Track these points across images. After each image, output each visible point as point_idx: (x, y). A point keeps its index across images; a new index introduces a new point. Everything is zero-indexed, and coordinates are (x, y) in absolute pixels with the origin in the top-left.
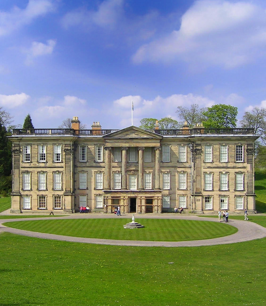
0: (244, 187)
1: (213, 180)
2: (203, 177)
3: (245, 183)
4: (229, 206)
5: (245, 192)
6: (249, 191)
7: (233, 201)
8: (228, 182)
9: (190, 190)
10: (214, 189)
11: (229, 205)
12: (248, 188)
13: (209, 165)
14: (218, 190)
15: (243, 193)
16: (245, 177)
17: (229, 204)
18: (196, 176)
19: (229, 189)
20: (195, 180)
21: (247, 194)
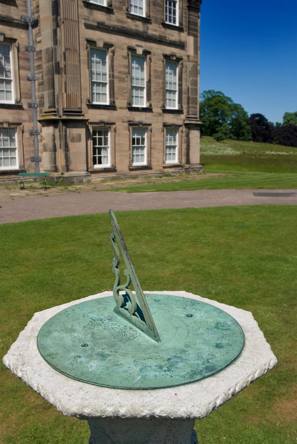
0: (180, 102)
1: (113, 71)
2: (86, 58)
3: (183, 90)
4: (150, 155)
5: (183, 116)
6: (190, 113)
7: (160, 142)
8: (149, 82)
9: (30, 106)
10: (116, 101)
11: (152, 152)
12: (190, 105)
13: (100, 16)
14: (125, 105)
15: (179, 117)
16: (183, 74)
17: (151, 148)
18: (66, 49)
19: (151, 105)
20: (62, 66)
21: (187, 122)
